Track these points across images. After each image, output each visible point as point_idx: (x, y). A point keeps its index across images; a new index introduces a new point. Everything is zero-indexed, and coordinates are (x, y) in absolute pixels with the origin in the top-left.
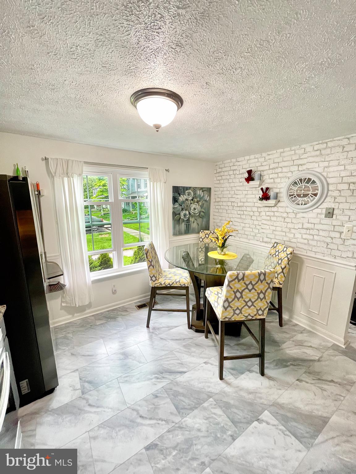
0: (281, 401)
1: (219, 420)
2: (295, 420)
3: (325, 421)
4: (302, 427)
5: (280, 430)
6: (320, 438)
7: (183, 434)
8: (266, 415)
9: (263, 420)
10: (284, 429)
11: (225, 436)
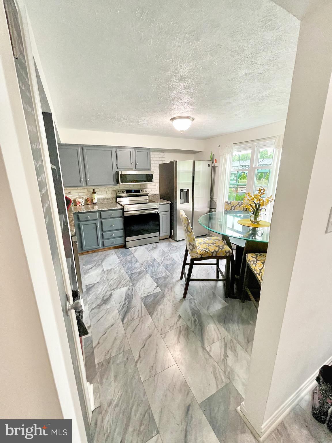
0: (165, 300)
1: (160, 275)
2: (154, 300)
3: (151, 313)
4: (150, 301)
5: (151, 292)
6: (143, 305)
7: (157, 265)
8: (159, 290)
9: (157, 287)
10: (151, 294)
11: (153, 275)
